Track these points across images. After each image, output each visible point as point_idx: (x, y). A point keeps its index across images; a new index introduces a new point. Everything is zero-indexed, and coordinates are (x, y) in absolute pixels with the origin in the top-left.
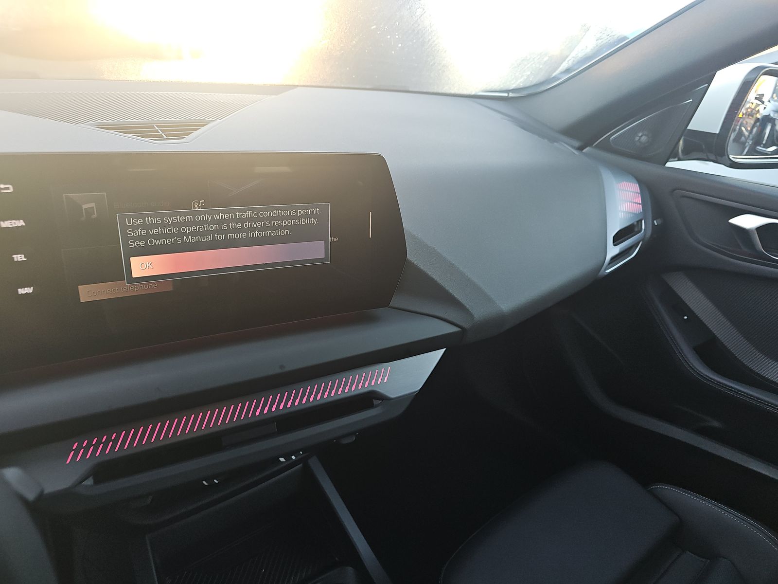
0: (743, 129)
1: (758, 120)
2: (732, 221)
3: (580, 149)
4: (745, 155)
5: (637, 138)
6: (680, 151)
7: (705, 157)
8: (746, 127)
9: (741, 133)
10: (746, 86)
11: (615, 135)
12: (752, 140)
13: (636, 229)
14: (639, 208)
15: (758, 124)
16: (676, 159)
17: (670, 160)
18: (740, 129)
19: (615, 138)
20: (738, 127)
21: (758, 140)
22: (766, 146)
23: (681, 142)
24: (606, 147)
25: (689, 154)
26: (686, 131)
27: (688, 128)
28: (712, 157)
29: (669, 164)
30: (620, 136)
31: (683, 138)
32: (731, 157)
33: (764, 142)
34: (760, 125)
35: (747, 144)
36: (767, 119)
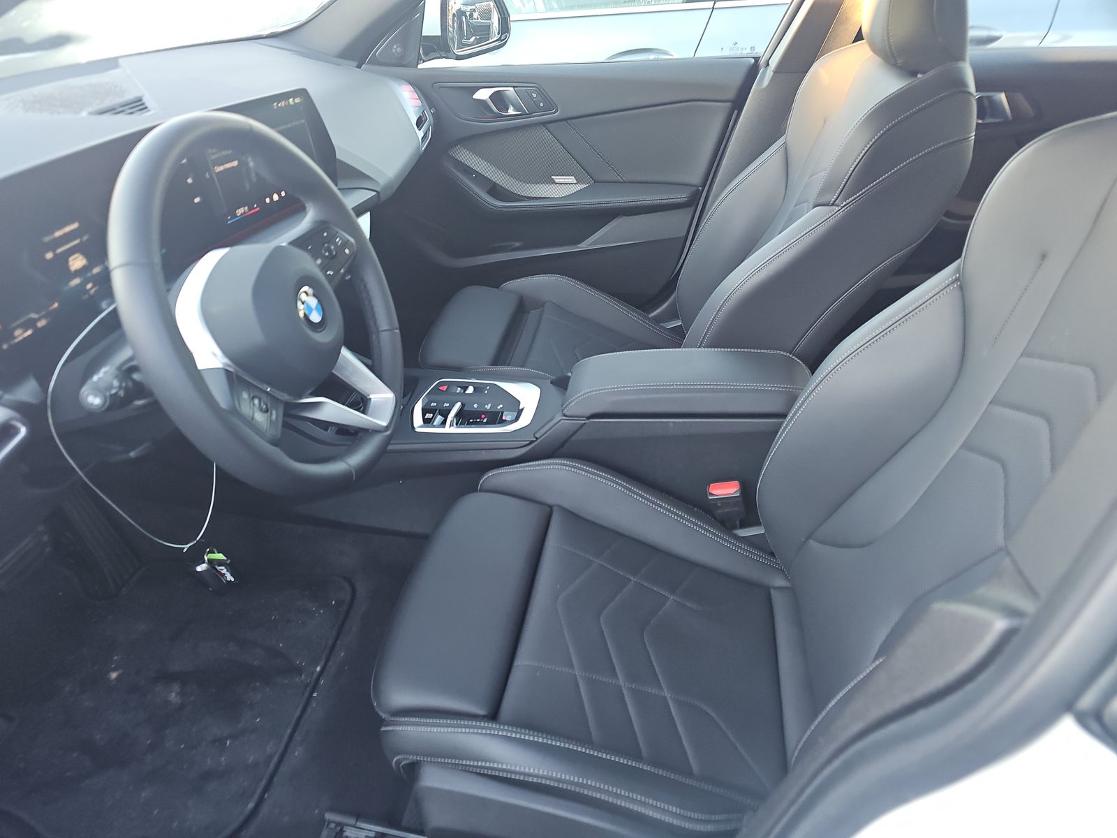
2: (475, 97)
3: (359, 67)
4: (460, 49)
5: (394, 50)
6: (423, 54)
11: (379, 50)
13: (423, 119)
14: (419, 103)
16: (423, 61)
17: (420, 63)
19: (380, 54)
23: (422, 48)
24: (375, 62)
25: (429, 56)
27: (422, 35)
29: (419, 67)
30: (382, 51)
31: (421, 43)
32: (454, 51)
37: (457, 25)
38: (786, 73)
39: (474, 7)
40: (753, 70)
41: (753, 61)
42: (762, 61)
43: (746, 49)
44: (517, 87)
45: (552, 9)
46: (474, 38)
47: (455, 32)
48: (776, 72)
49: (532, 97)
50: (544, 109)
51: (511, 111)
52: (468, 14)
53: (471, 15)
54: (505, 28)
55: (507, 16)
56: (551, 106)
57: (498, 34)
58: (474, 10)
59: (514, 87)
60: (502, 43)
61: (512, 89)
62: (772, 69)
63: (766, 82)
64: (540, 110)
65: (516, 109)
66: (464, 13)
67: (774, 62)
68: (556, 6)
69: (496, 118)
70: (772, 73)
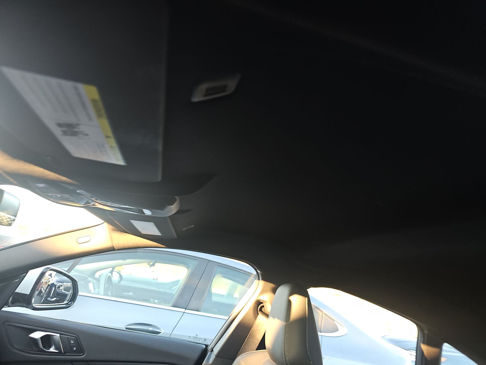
0: (42, 289)
1: (49, 285)
2: (30, 335)
4: (41, 304)
6: (10, 302)
7: (22, 305)
8: (44, 288)
9: (41, 292)
10: (42, 274)
12: (46, 295)
15: (49, 287)
16: (7, 306)
17: (5, 306)
18: (41, 289)
20: (40, 288)
21: (48, 296)
22: (52, 298)
23: (11, 298)
25: (14, 304)
26: (14, 293)
27: (15, 291)
28: (25, 305)
29: (3, 309)
31: (12, 296)
32: (34, 305)
33: (51, 296)
34: (50, 288)
35: (43, 297)
36: (53, 285)
37: (48, 290)
38: (222, 358)
39: (62, 284)
40: (204, 352)
41: (204, 347)
42: (210, 348)
43: (202, 339)
44: (62, 334)
45: (107, 295)
46: (55, 299)
47: (45, 294)
48: (218, 356)
49: (70, 343)
50: (75, 352)
51: (52, 349)
52: (57, 287)
53: (59, 287)
54: (73, 298)
55: (77, 293)
56: (80, 350)
57: (68, 301)
58: (62, 286)
59: (60, 334)
60: (68, 306)
61: (58, 335)
62: (215, 355)
63: (211, 361)
64: (72, 351)
65: (56, 349)
66: (55, 286)
67: (216, 350)
68: (110, 294)
69: (39, 352)
70: (215, 356)
